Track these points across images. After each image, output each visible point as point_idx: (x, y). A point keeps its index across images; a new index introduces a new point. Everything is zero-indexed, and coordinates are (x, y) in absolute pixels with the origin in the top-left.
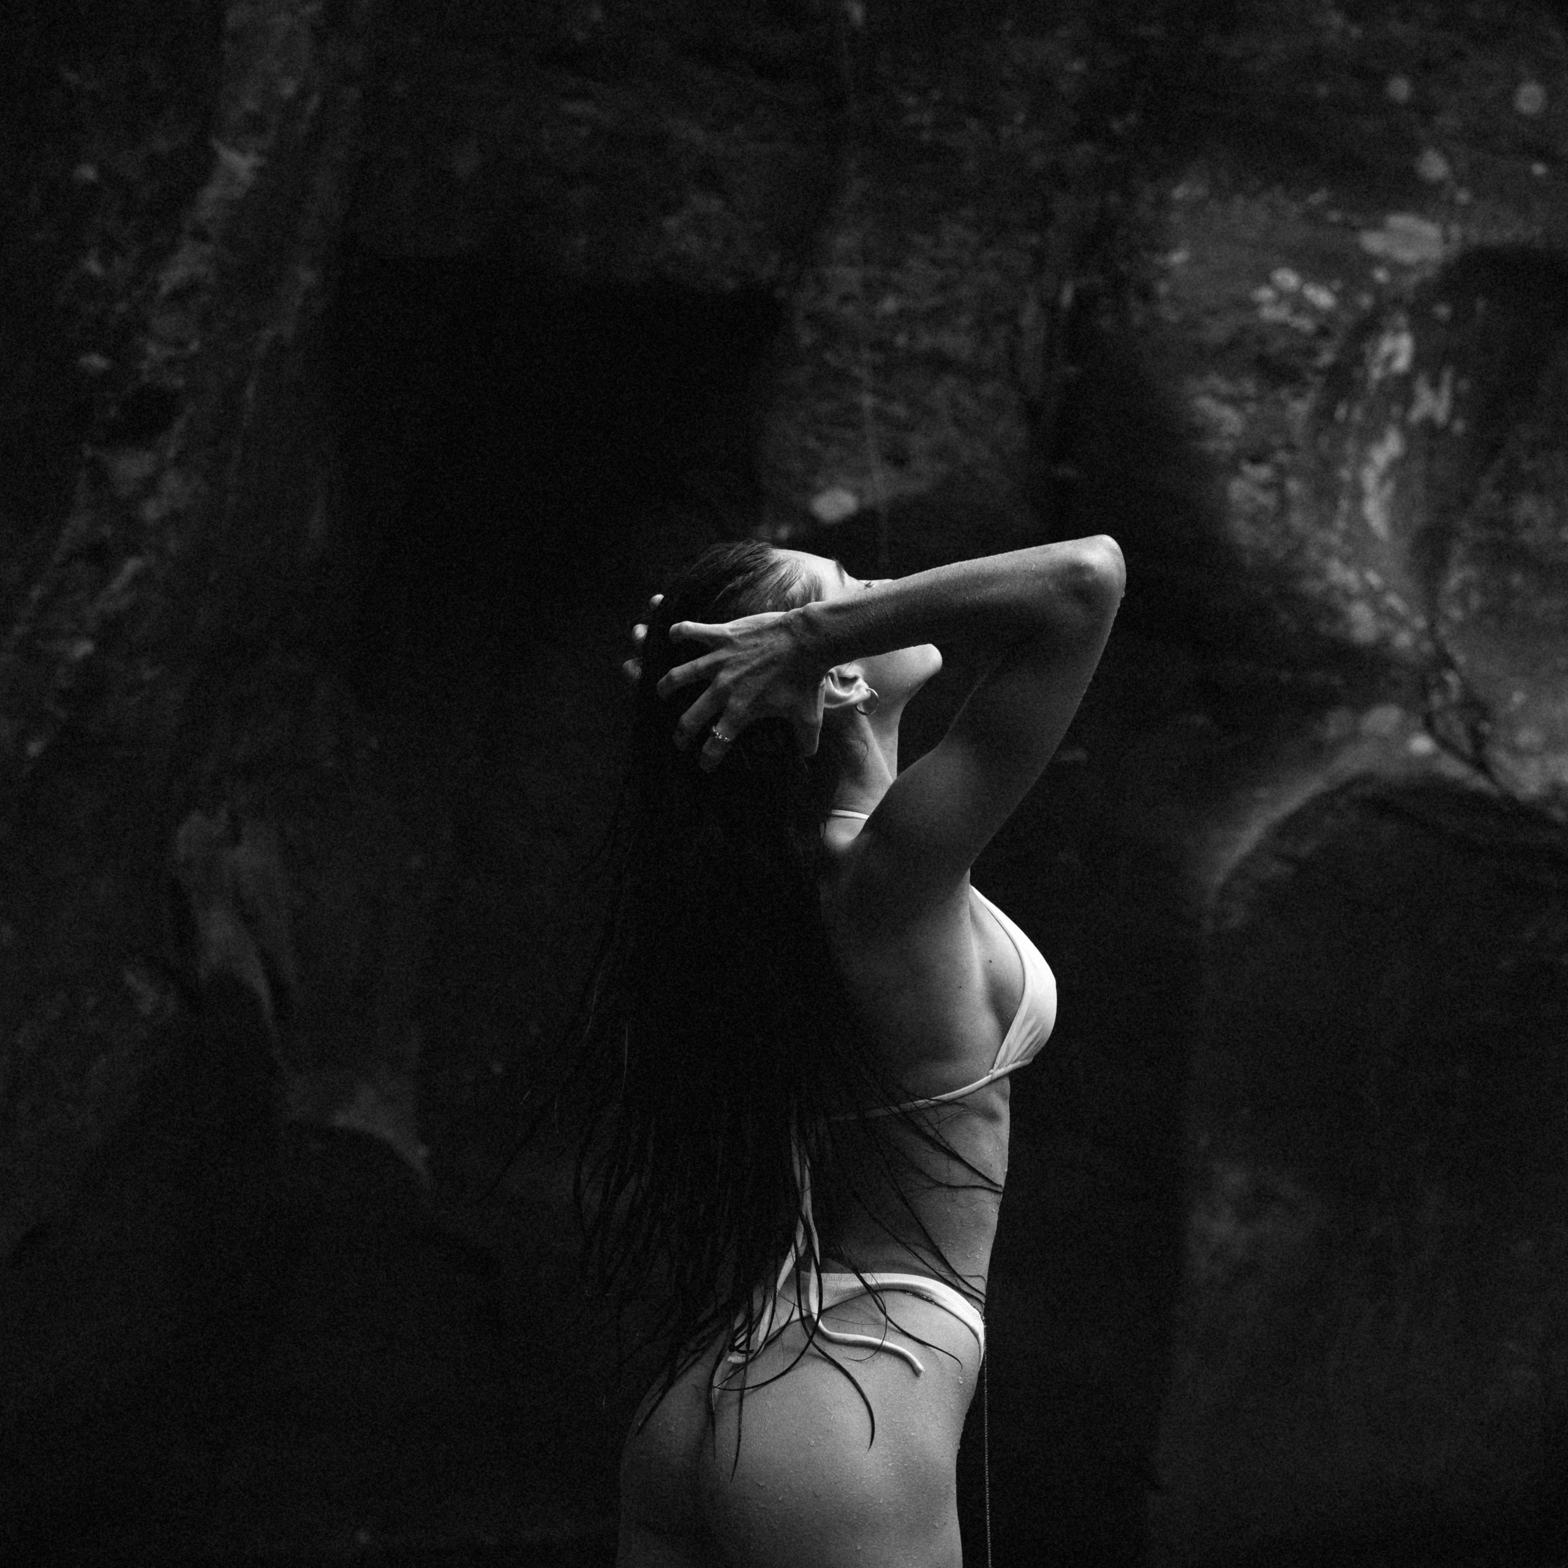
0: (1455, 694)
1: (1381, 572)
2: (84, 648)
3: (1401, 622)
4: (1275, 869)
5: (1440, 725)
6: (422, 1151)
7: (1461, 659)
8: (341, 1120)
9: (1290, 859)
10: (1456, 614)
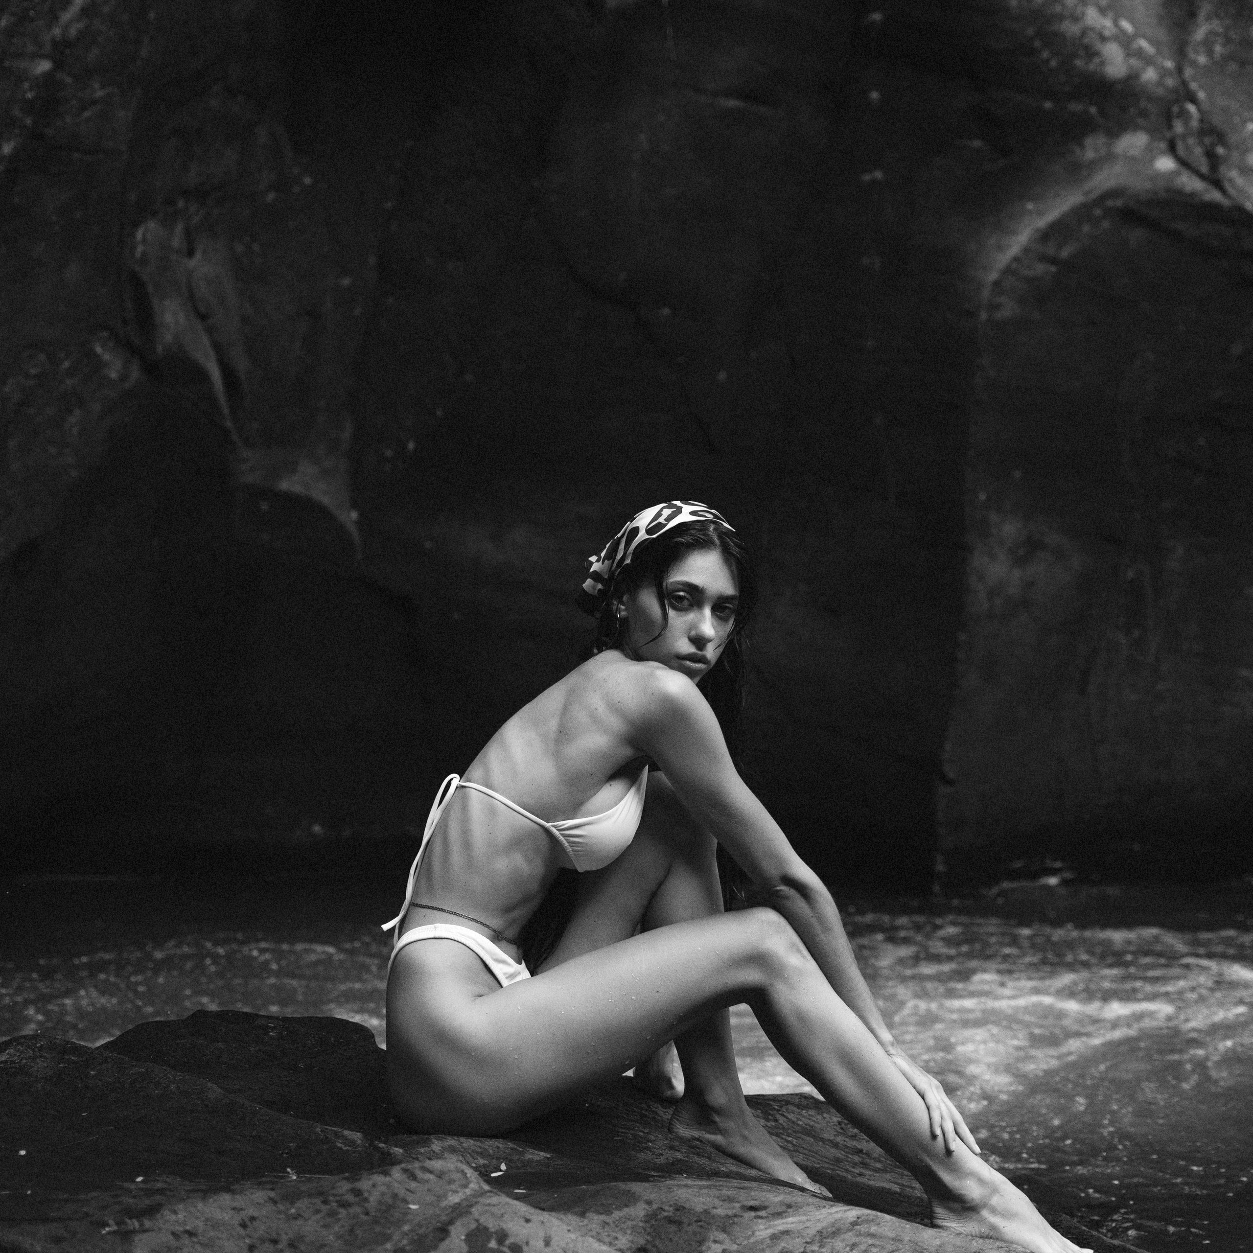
0: (1195, 123)
1: (1132, 21)
2: (44, 66)
3: (1149, 61)
4: (1040, 269)
5: (1180, 147)
6: (354, 515)
7: (1201, 95)
8: (284, 485)
9: (1053, 261)
10: (1202, 59)
